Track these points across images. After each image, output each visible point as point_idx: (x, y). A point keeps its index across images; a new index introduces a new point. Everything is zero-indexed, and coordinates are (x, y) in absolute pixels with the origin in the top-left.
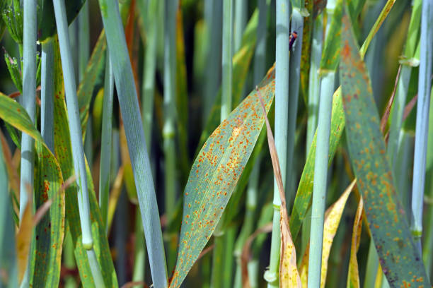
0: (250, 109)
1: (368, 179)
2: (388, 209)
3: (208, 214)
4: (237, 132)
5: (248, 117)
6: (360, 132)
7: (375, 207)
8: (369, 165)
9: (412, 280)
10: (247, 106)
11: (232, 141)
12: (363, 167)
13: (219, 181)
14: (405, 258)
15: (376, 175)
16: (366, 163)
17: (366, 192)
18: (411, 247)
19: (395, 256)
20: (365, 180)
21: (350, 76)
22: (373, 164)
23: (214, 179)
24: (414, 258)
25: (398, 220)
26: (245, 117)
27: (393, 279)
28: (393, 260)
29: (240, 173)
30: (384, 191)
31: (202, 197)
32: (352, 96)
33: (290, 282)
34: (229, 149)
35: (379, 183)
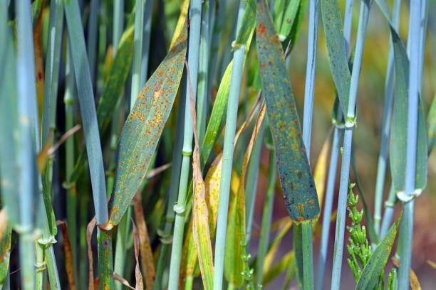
0: (163, 76)
1: (278, 126)
2: (292, 149)
3: (140, 160)
4: (157, 94)
5: (164, 82)
6: (274, 90)
7: (282, 147)
8: (279, 115)
9: (306, 202)
10: (161, 74)
11: (154, 102)
12: (275, 117)
13: (148, 134)
14: (302, 186)
15: (285, 123)
16: (277, 114)
17: (276, 136)
18: (308, 177)
19: (294, 184)
20: (276, 128)
21: (265, 48)
22: (282, 115)
23: (143, 132)
24: (309, 185)
25: (299, 157)
26: (161, 83)
27: (290, 202)
28: (292, 187)
29: (163, 127)
30: (290, 135)
31: (134, 146)
32: (267, 63)
33: (199, 211)
34: (153, 108)
35: (287, 129)
